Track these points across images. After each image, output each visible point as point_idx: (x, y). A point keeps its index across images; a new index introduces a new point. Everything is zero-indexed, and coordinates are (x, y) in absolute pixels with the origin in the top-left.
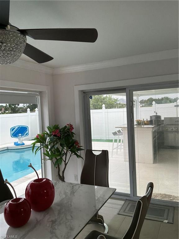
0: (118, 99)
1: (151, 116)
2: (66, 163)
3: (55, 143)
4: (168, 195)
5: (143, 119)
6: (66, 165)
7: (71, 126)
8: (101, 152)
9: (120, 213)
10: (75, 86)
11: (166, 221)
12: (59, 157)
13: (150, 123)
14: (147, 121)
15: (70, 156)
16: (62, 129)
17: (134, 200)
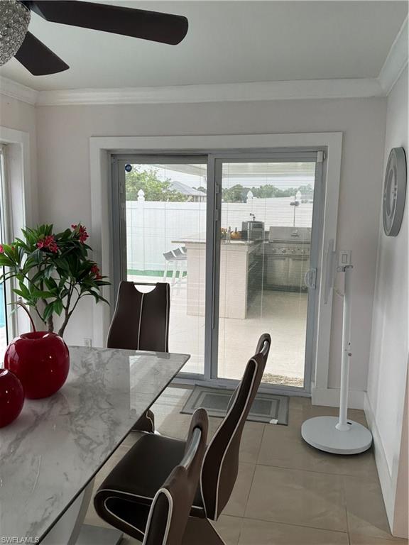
0: (170, 180)
1: (243, 223)
2: (69, 311)
3: (43, 267)
4: (275, 376)
5: (230, 228)
6: (68, 316)
7: (82, 230)
8: (155, 287)
9: (184, 411)
10: (91, 139)
11: (275, 421)
12: (54, 299)
13: (243, 235)
14: (236, 232)
15: (79, 298)
16: (59, 235)
17: (212, 387)
